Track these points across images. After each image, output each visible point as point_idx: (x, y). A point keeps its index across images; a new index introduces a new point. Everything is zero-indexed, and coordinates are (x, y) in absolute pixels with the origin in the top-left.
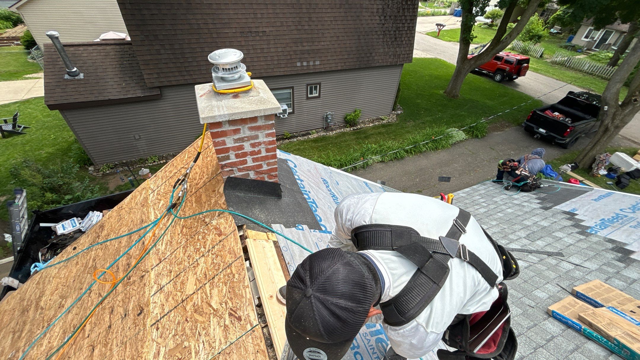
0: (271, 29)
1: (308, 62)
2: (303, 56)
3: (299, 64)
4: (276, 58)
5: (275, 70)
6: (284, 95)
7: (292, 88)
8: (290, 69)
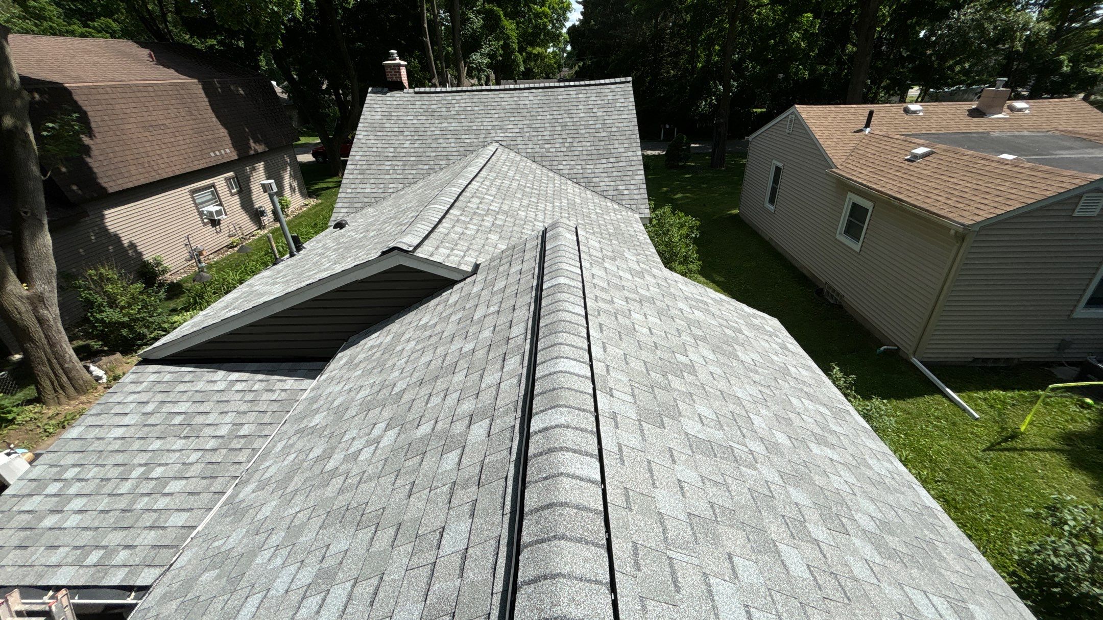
0: (169, 121)
1: (219, 151)
2: (211, 146)
3: (212, 154)
4: (189, 150)
5: (195, 163)
6: (207, 195)
7: (213, 186)
8: (207, 160)
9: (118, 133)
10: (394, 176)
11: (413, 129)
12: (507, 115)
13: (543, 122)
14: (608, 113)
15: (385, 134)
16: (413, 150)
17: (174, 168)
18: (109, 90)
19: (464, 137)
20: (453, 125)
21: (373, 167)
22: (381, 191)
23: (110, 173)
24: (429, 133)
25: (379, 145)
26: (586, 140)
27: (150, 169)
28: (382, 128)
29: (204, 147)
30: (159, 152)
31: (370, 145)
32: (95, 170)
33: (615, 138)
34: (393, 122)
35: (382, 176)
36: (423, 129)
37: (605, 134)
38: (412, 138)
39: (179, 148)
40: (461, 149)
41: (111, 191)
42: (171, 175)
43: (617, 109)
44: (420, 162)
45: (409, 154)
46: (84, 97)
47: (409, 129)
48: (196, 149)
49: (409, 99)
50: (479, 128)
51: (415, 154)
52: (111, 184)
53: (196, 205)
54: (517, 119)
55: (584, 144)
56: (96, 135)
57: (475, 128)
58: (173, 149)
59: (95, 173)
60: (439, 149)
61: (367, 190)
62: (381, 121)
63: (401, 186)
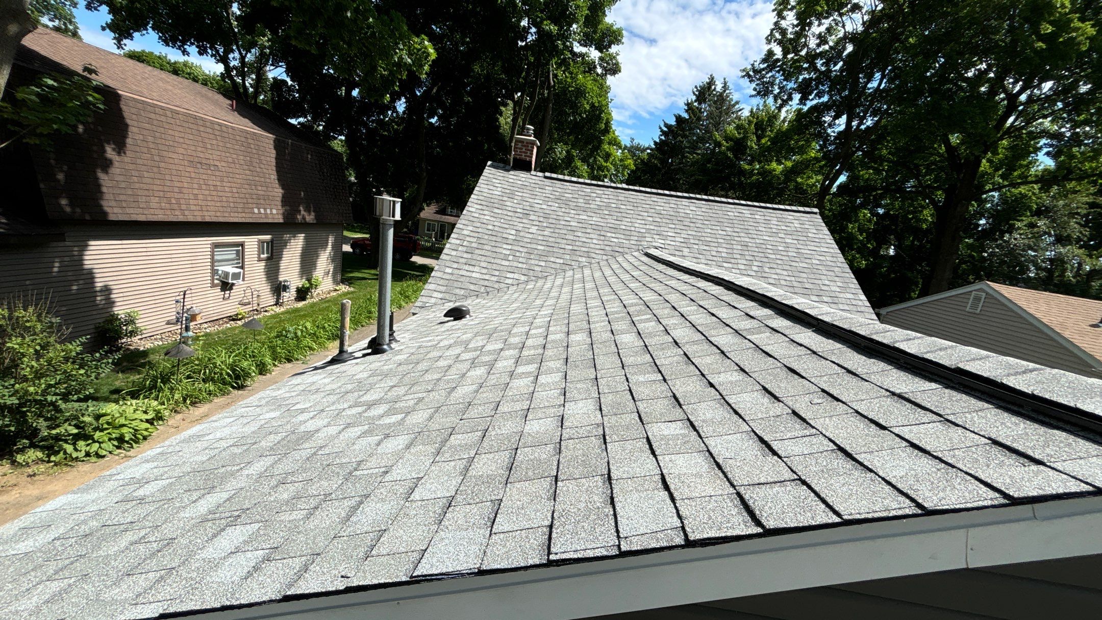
0: (224, 164)
1: (265, 209)
2: (259, 201)
3: (256, 211)
4: (231, 199)
5: (232, 215)
6: (231, 254)
7: (242, 245)
8: (248, 215)
9: (157, 158)
10: (515, 264)
11: (542, 215)
12: (664, 220)
13: (714, 236)
14: (801, 242)
15: (505, 212)
16: (540, 238)
17: (206, 213)
18: (169, 113)
19: (609, 234)
20: (594, 219)
21: (486, 247)
22: (495, 279)
23: (122, 197)
24: (564, 223)
25: (496, 224)
26: (780, 267)
27: (176, 207)
28: (502, 207)
29: (250, 201)
30: (196, 192)
31: (485, 221)
32: (104, 189)
33: (820, 272)
34: (515, 201)
35: (499, 261)
36: (555, 217)
37: (805, 265)
38: (540, 224)
39: (220, 194)
40: (607, 248)
41: (112, 217)
42: (199, 219)
43: (809, 239)
44: (551, 254)
45: (535, 241)
46: (133, 110)
47: (536, 214)
48: (239, 200)
49: (536, 182)
50: (628, 228)
51: (544, 243)
52: (116, 210)
53: (213, 261)
54: (677, 227)
55: (778, 271)
56: (127, 152)
57: (624, 227)
58: (214, 193)
59: (102, 193)
60: (577, 243)
61: (474, 275)
62: (501, 198)
63: (523, 278)
